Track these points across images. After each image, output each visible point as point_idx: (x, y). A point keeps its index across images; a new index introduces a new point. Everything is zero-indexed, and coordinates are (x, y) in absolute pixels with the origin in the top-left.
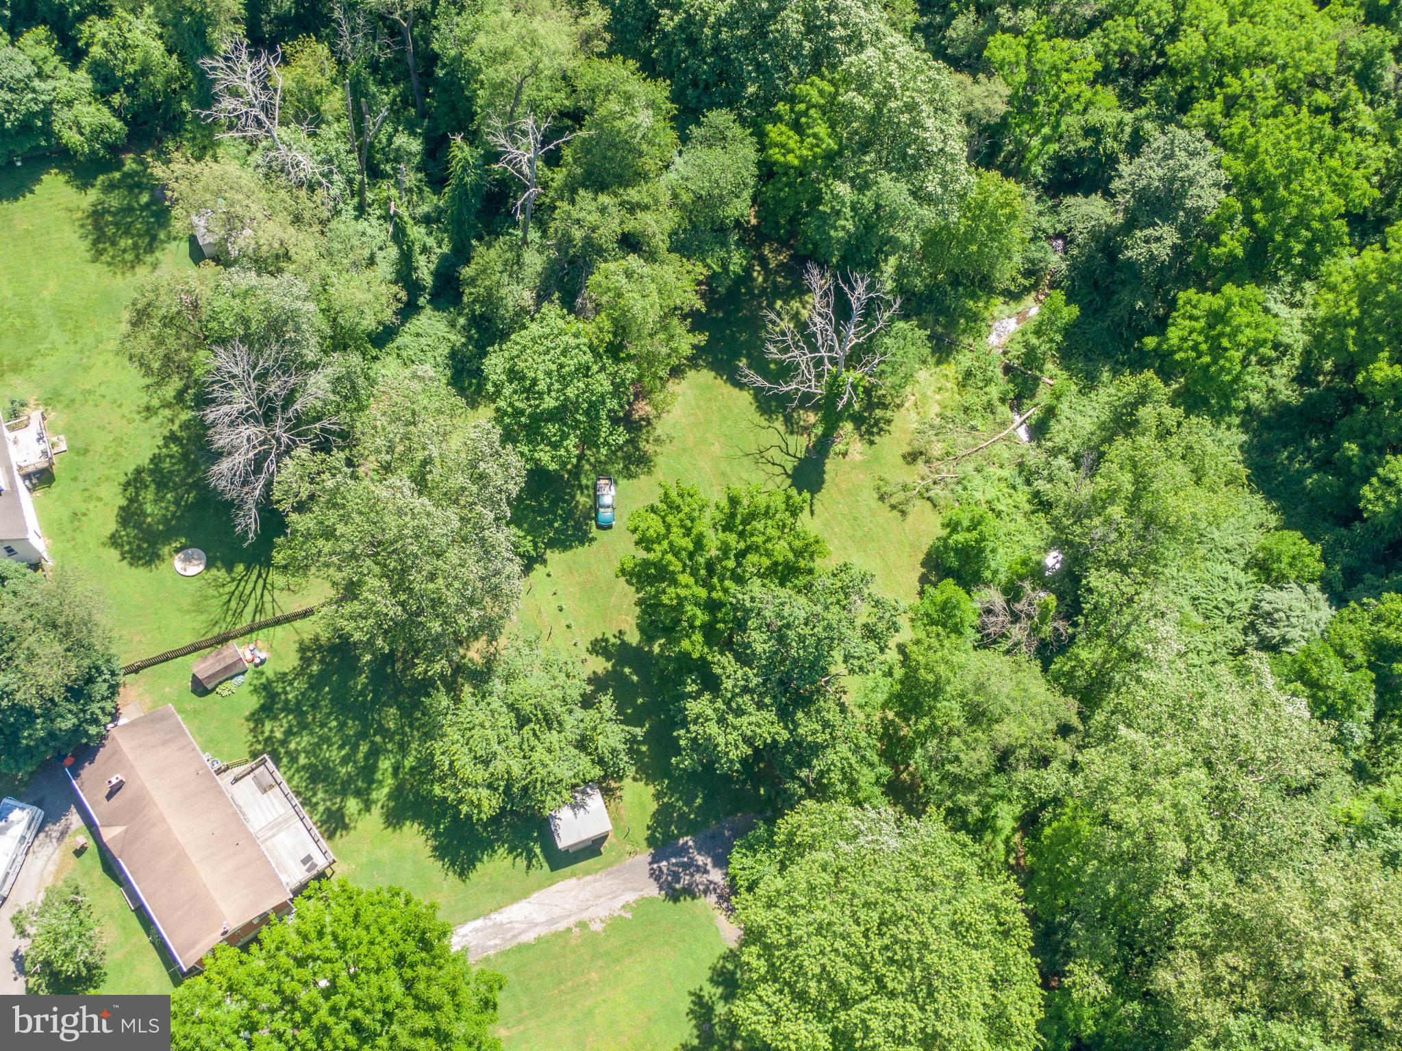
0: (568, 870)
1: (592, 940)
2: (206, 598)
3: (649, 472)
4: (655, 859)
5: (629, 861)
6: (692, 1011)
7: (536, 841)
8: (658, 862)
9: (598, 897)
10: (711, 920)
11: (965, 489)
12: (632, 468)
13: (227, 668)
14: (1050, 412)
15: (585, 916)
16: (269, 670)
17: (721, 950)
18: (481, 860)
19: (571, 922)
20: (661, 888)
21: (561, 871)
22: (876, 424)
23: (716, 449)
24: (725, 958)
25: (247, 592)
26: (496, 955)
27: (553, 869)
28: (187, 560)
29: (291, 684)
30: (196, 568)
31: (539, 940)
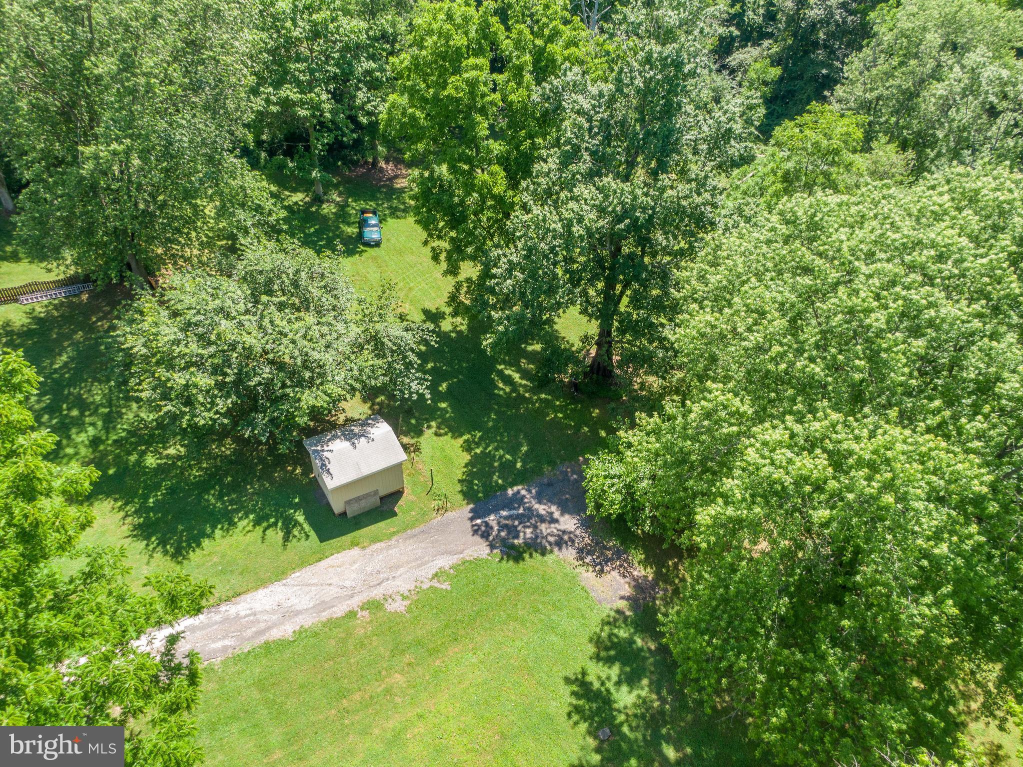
0: (347, 538)
1: (390, 627)
4: (476, 514)
5: (437, 519)
6: (576, 709)
7: (296, 507)
8: (483, 517)
9: (396, 567)
10: (573, 580)
15: (377, 593)
17: (602, 615)
18: (209, 536)
19: (355, 603)
20: (492, 547)
21: (334, 542)
24: (611, 624)
26: (224, 663)
27: (322, 540)
31: (301, 634)
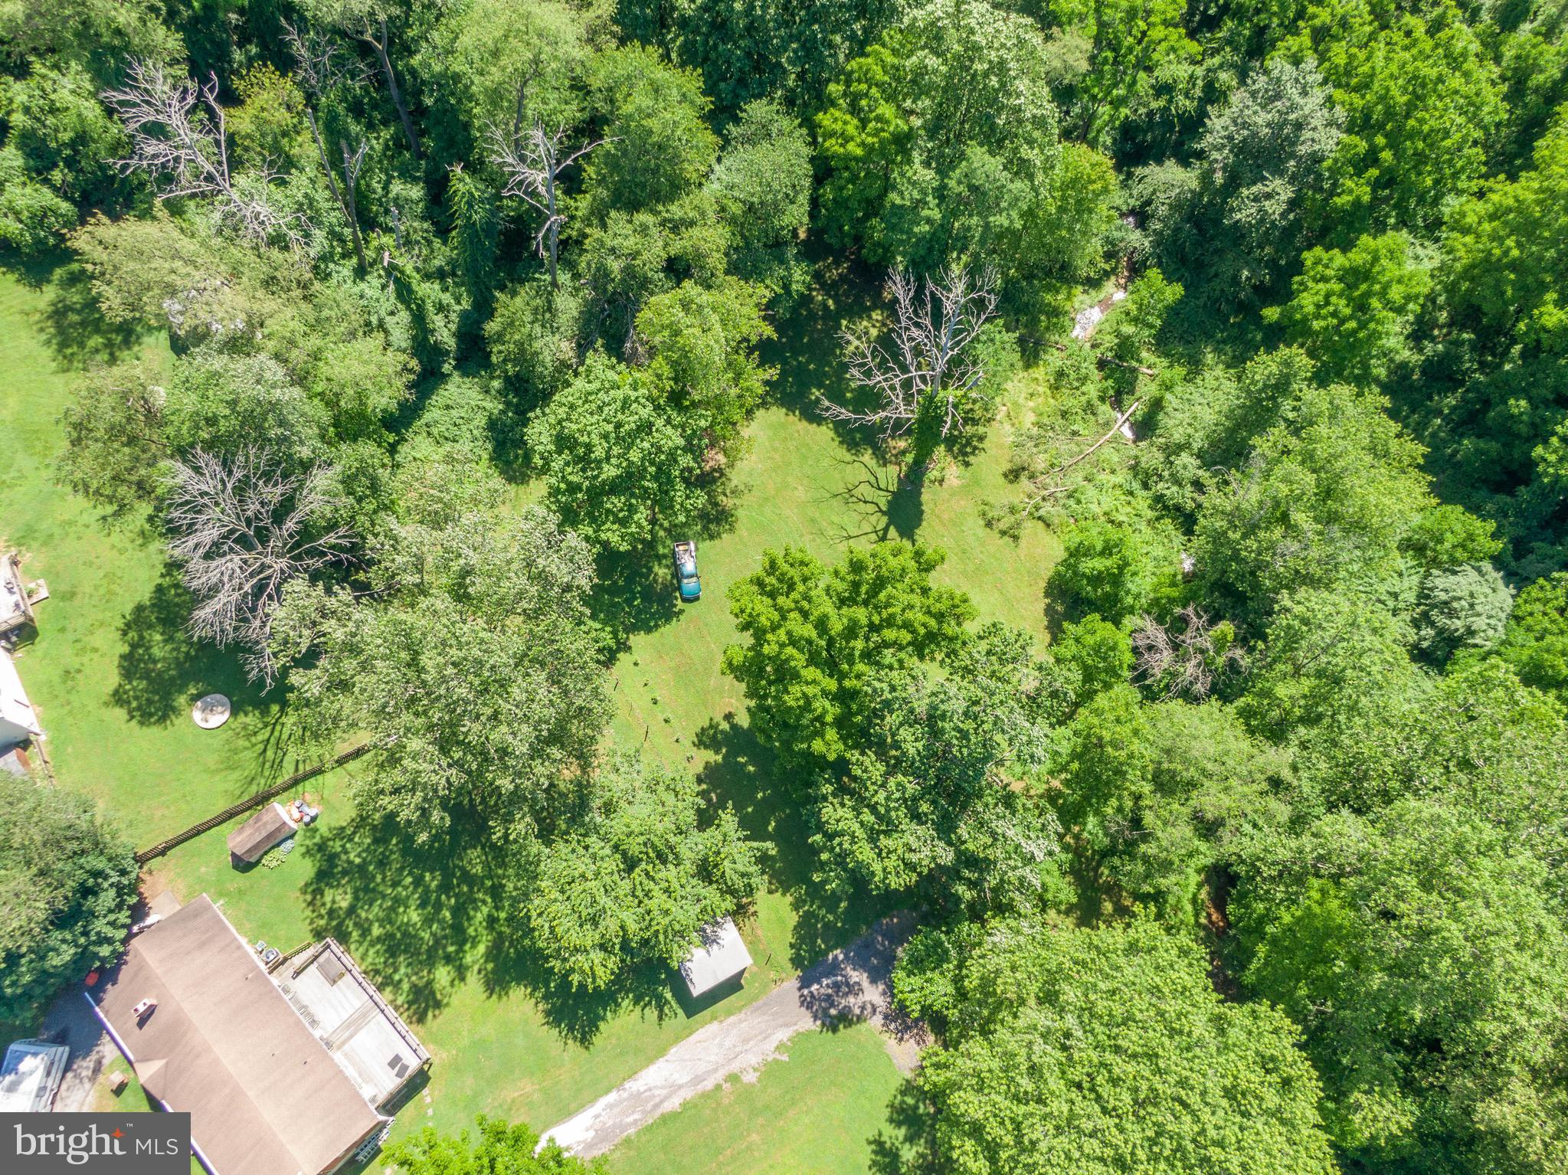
0: (707, 1013)
1: (746, 1095)
2: (235, 751)
3: (732, 530)
4: (805, 983)
5: (775, 990)
6: (874, 1163)
7: (664, 983)
8: (808, 986)
9: (746, 1041)
10: (880, 1046)
11: (1079, 502)
12: (712, 527)
13: (269, 837)
14: (1157, 405)
15: (735, 1067)
16: (322, 826)
17: (896, 1083)
18: (603, 1019)
19: (719, 1077)
20: (815, 1018)
21: (698, 1017)
22: (968, 443)
23: (801, 494)
24: (903, 1093)
25: (285, 736)
26: (638, 1133)
27: (689, 1016)
28: (209, 709)
29: (350, 840)
30: (219, 718)
31: (685, 1105)
